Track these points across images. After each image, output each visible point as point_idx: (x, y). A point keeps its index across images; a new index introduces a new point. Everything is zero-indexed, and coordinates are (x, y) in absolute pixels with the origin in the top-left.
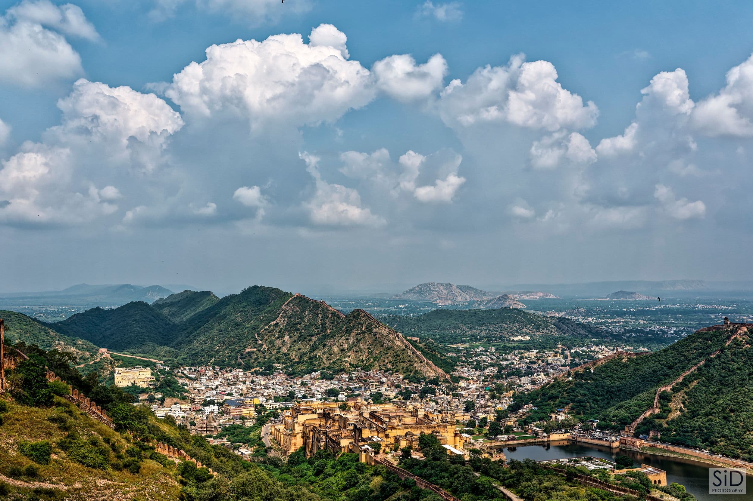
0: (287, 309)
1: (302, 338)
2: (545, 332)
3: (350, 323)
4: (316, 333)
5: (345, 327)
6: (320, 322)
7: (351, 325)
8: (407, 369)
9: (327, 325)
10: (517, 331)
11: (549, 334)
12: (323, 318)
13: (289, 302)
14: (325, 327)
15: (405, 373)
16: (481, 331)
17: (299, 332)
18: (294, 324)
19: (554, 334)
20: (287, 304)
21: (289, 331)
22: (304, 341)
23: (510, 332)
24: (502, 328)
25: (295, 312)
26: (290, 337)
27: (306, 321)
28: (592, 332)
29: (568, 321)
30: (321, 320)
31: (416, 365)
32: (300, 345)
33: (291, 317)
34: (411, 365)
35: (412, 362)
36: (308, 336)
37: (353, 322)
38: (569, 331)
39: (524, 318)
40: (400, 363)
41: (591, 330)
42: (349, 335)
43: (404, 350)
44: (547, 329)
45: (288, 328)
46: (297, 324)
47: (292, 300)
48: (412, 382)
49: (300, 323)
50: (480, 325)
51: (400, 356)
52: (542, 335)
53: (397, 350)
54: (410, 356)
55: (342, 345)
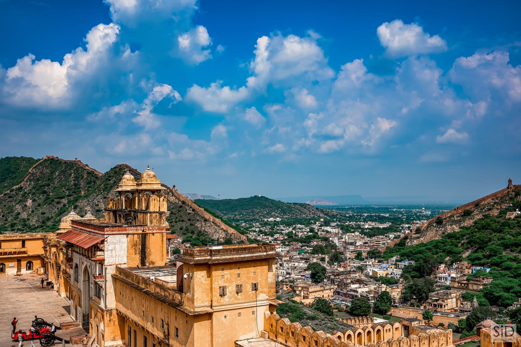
0: (35, 172)
1: (49, 201)
2: (290, 216)
3: (110, 180)
4: (66, 194)
5: (103, 185)
6: (73, 182)
7: (112, 182)
8: (187, 230)
9: (81, 186)
10: (267, 214)
11: (294, 217)
12: (76, 178)
13: (38, 164)
14: (79, 188)
15: (185, 234)
16: (236, 215)
17: (45, 195)
18: (41, 186)
19: (299, 217)
20: (36, 167)
21: (34, 194)
22: (50, 204)
23: (262, 216)
24: (254, 212)
25: (44, 174)
26: (34, 201)
27: (56, 183)
28: (329, 215)
29: (309, 207)
30: (74, 180)
31: (198, 225)
32: (45, 209)
33: (38, 180)
34: (191, 225)
35: (193, 220)
36: (55, 199)
37: (114, 179)
38: (310, 214)
39: (272, 204)
40: (176, 222)
41: (328, 213)
42: (108, 193)
43: (181, 207)
44: (292, 213)
45: (34, 191)
46: (44, 186)
47: (42, 162)
48: (195, 245)
49: (48, 185)
50: (234, 211)
51: (175, 214)
52: (288, 218)
53: (172, 207)
54: (189, 214)
55: (98, 205)
